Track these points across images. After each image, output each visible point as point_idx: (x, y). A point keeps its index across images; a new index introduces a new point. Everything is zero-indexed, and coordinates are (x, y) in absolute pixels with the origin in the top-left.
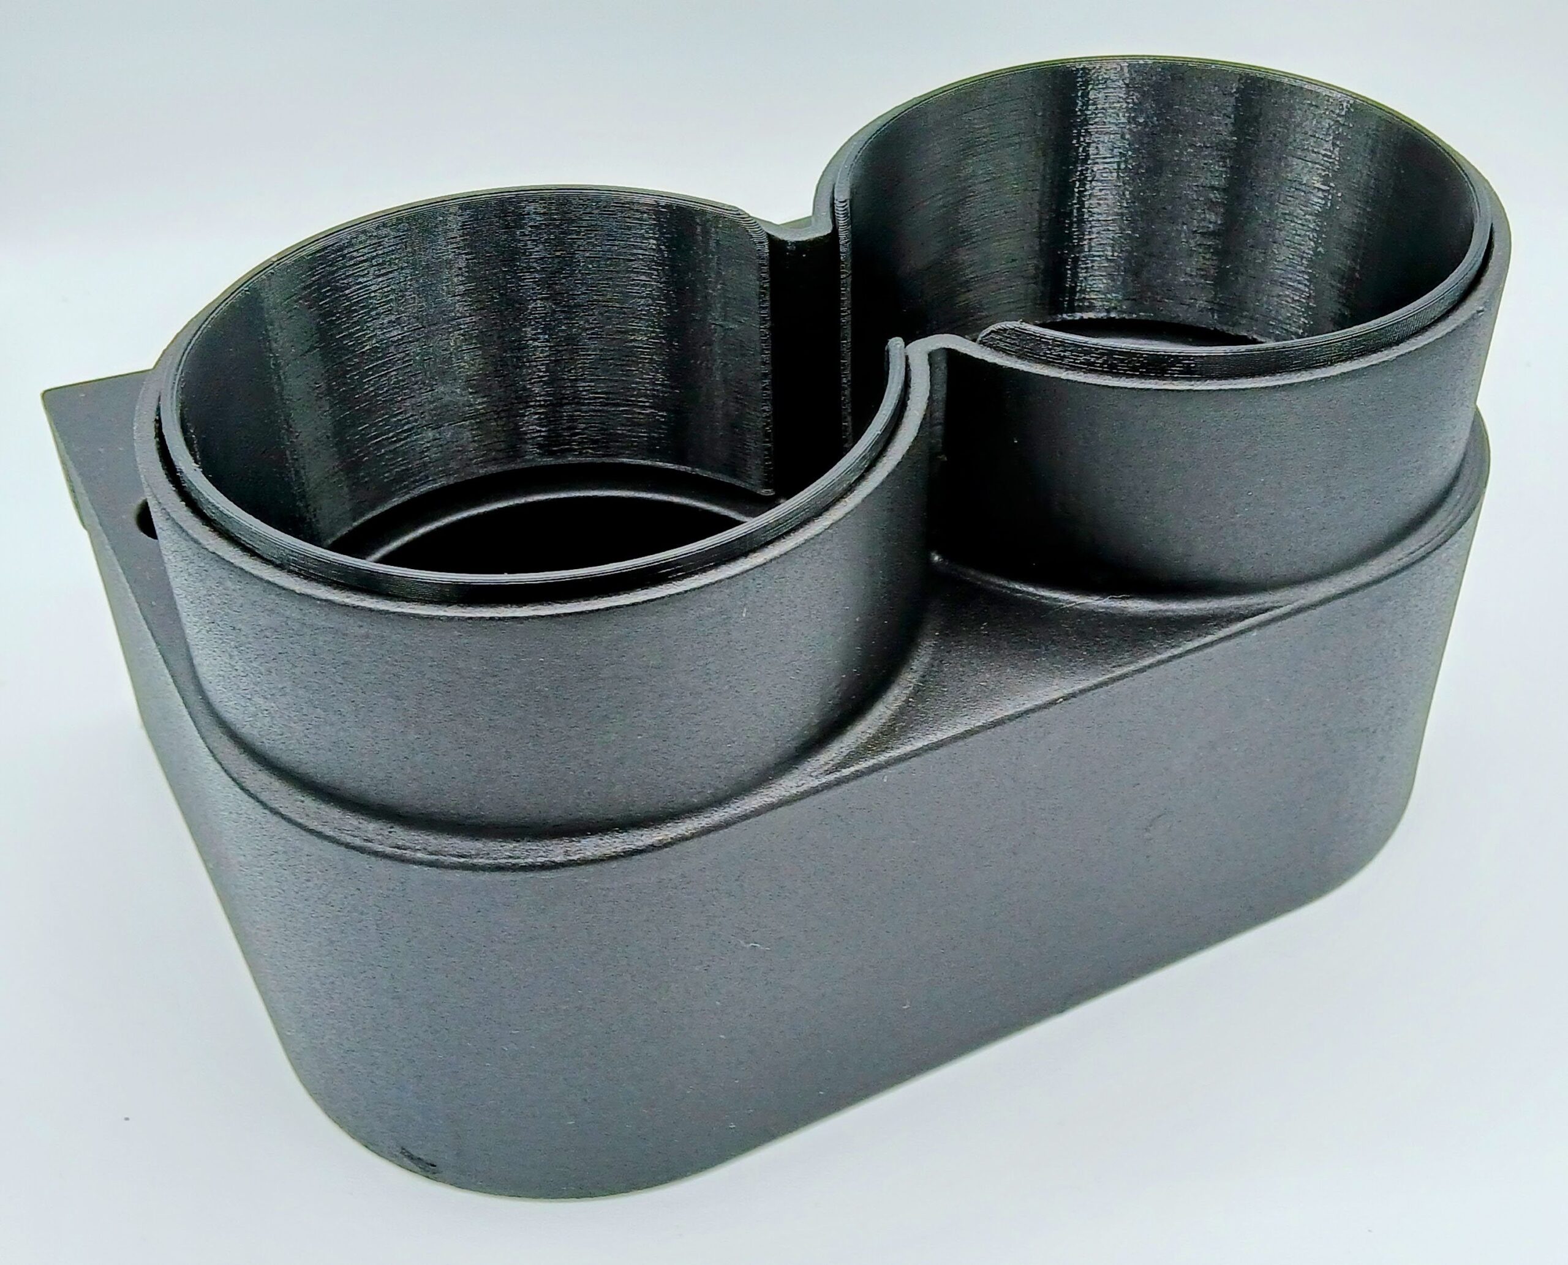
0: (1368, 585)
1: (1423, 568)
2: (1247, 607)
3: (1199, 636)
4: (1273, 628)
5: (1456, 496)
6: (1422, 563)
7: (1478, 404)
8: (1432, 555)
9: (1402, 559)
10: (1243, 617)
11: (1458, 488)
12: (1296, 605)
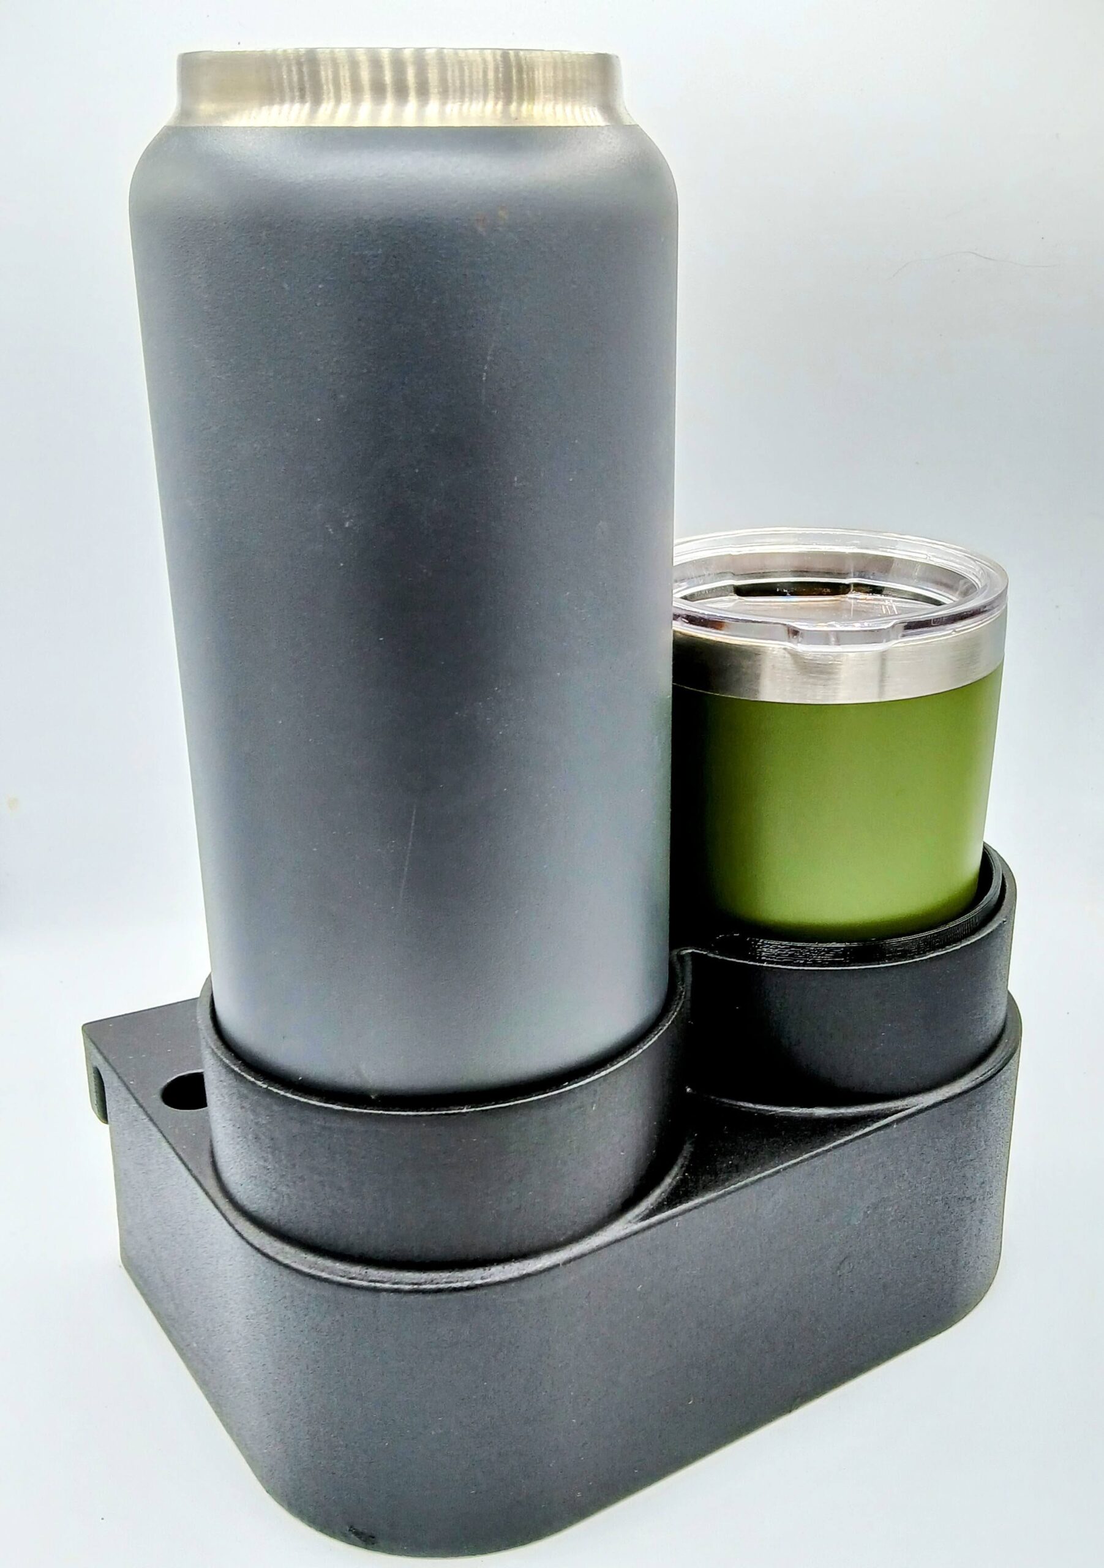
0: (960, 1094)
1: (991, 1083)
2: (888, 1109)
3: (861, 1128)
4: (906, 1123)
5: (1005, 1040)
6: (990, 1081)
7: (1009, 988)
8: (996, 1076)
9: (978, 1078)
10: (886, 1116)
11: (1005, 1036)
12: (918, 1107)
